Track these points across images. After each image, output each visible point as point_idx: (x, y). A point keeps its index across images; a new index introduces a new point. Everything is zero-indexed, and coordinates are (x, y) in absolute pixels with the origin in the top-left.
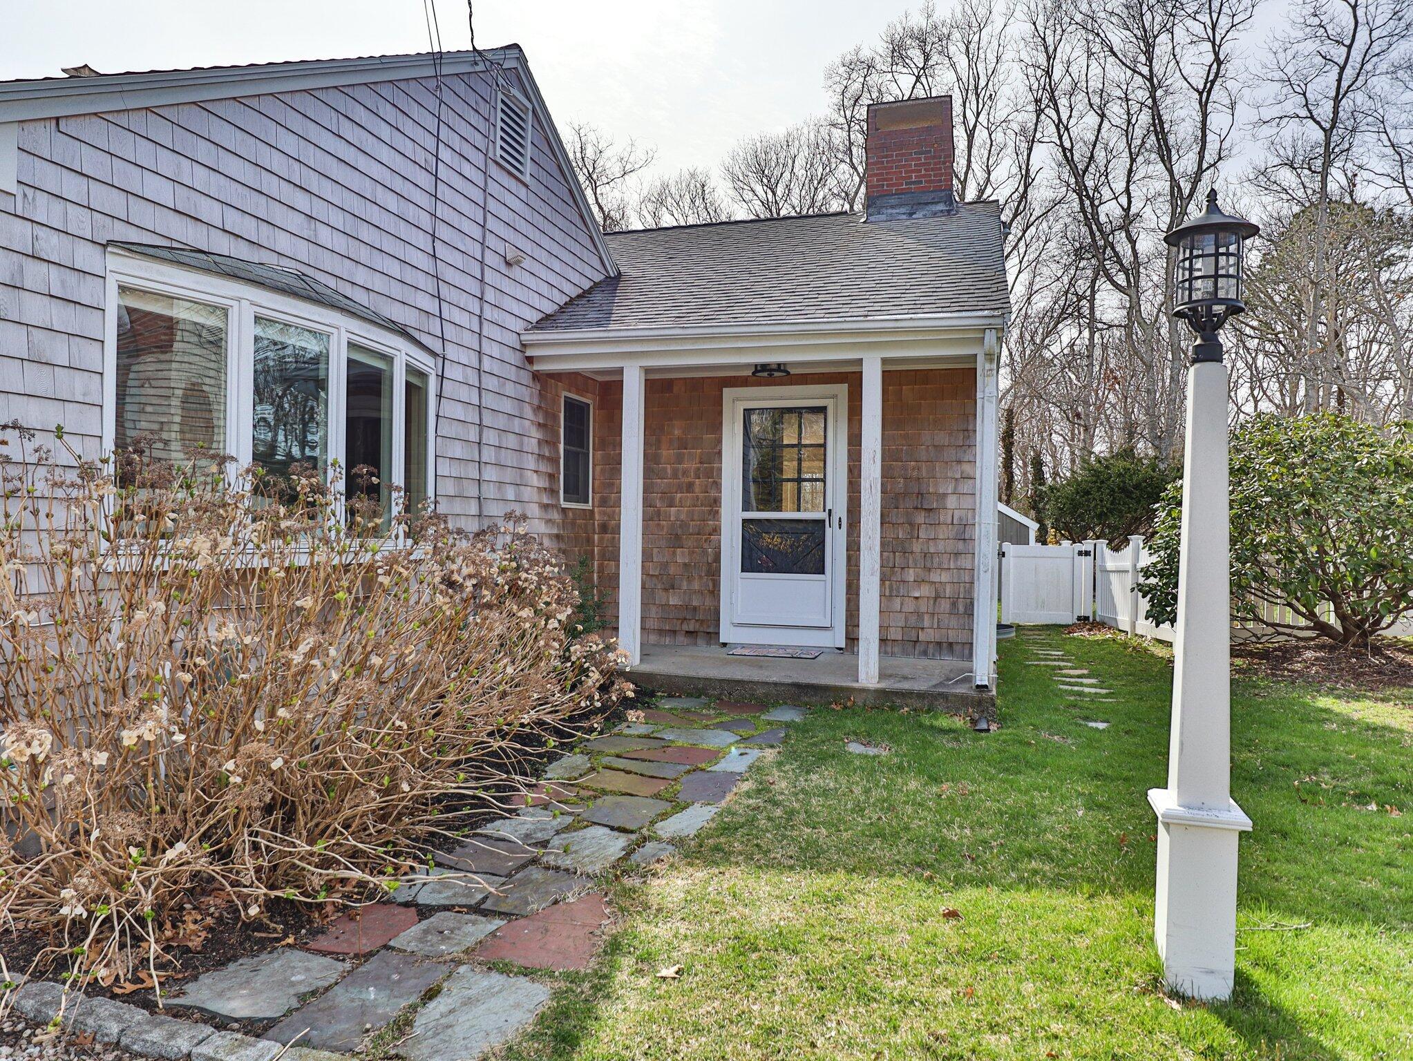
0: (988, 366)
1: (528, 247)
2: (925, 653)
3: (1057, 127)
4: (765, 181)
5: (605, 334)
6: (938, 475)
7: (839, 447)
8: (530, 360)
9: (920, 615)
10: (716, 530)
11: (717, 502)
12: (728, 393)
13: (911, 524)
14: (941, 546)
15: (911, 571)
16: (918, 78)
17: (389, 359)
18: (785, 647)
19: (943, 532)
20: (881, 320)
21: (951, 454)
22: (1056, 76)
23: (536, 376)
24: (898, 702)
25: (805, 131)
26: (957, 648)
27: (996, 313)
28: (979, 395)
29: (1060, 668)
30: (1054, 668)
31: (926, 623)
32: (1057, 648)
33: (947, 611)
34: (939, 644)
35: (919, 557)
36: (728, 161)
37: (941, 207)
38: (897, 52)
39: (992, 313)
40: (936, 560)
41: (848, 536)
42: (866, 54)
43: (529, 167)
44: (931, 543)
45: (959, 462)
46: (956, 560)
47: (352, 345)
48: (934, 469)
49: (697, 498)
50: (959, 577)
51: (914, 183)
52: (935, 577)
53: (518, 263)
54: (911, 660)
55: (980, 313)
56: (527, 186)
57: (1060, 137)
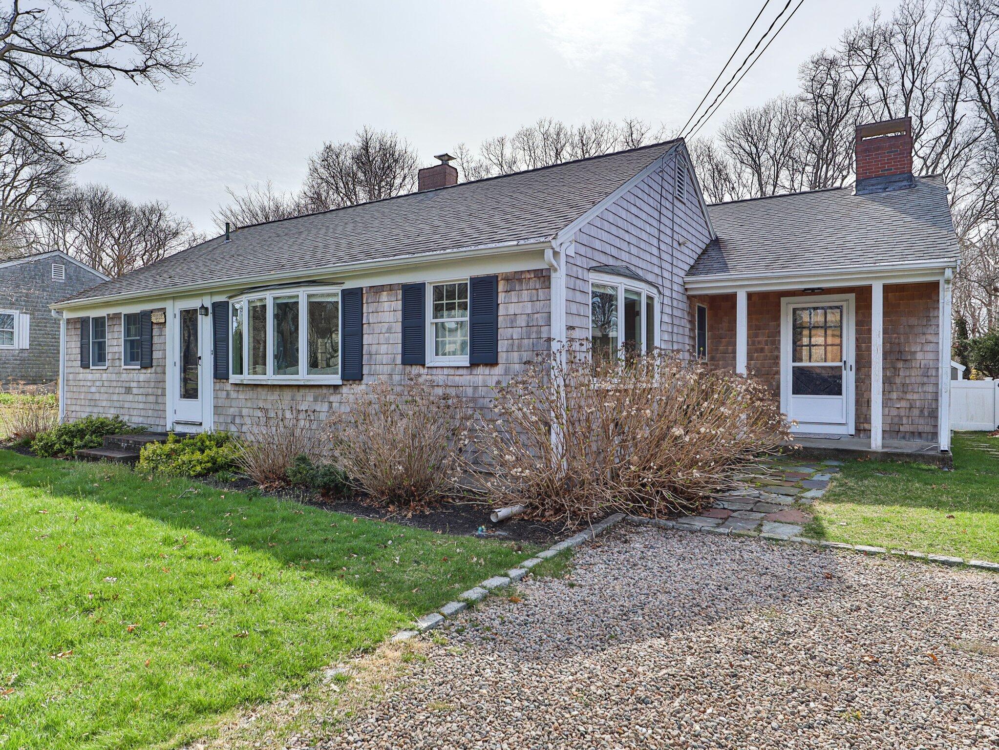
0: (946, 286)
1: (689, 237)
2: (904, 438)
3: (977, 85)
4: (750, 139)
5: (730, 277)
6: (911, 341)
7: (850, 327)
8: (686, 290)
9: (900, 417)
10: (778, 373)
11: (778, 357)
12: (783, 300)
13: (895, 368)
14: (913, 380)
15: (895, 393)
16: (869, 66)
17: (639, 294)
18: (819, 434)
19: (914, 372)
20: (883, 265)
21: (920, 330)
22: (976, 50)
23: (689, 297)
24: (895, 458)
25: (779, 102)
26: (924, 435)
27: (952, 260)
28: (941, 301)
29: (988, 451)
30: (984, 451)
31: (905, 421)
32: (985, 442)
33: (917, 415)
34: (913, 433)
35: (899, 385)
36: (723, 128)
37: (905, 183)
38: (853, 49)
39: (949, 260)
40: (910, 388)
41: (856, 374)
42: (830, 55)
43: (685, 195)
44: (907, 378)
45: (924, 334)
46: (922, 387)
47: (626, 291)
48: (908, 338)
49: (767, 355)
50: (925, 396)
51: (887, 170)
52: (909, 396)
53: (684, 244)
54: (896, 441)
55: (942, 260)
56: (685, 204)
57: (980, 94)
